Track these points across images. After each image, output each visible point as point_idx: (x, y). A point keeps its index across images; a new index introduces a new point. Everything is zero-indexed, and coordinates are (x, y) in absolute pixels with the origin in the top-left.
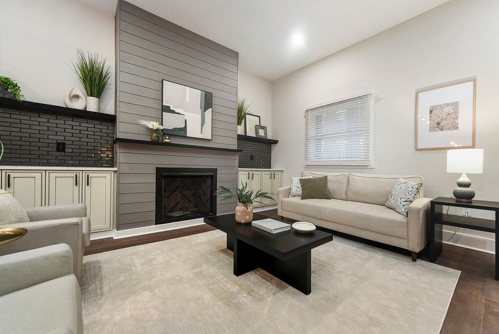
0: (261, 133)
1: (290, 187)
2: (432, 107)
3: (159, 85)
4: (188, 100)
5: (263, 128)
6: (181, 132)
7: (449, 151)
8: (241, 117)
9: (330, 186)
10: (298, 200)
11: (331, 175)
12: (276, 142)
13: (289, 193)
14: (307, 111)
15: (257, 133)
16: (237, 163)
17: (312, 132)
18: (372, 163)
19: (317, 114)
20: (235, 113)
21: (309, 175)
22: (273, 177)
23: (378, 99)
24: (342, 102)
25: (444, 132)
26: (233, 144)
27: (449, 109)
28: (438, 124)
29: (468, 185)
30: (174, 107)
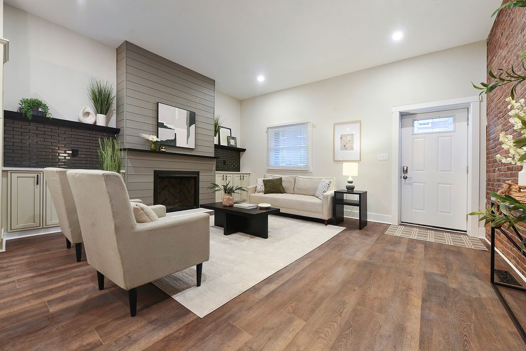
0: (232, 142)
1: (256, 186)
2: (342, 135)
3: (155, 106)
4: (177, 118)
5: (233, 138)
6: (172, 143)
7: (345, 164)
8: (217, 131)
9: (284, 184)
10: (262, 195)
11: (284, 177)
12: (244, 150)
13: (255, 190)
14: (268, 128)
15: (228, 142)
16: (214, 168)
17: (272, 145)
18: (311, 169)
19: (277, 131)
20: (213, 128)
21: (270, 177)
22: (242, 178)
23: (314, 127)
24: (292, 125)
25: (348, 151)
26: (211, 152)
27: (349, 138)
28: (345, 146)
29: (352, 182)
30: (167, 123)
